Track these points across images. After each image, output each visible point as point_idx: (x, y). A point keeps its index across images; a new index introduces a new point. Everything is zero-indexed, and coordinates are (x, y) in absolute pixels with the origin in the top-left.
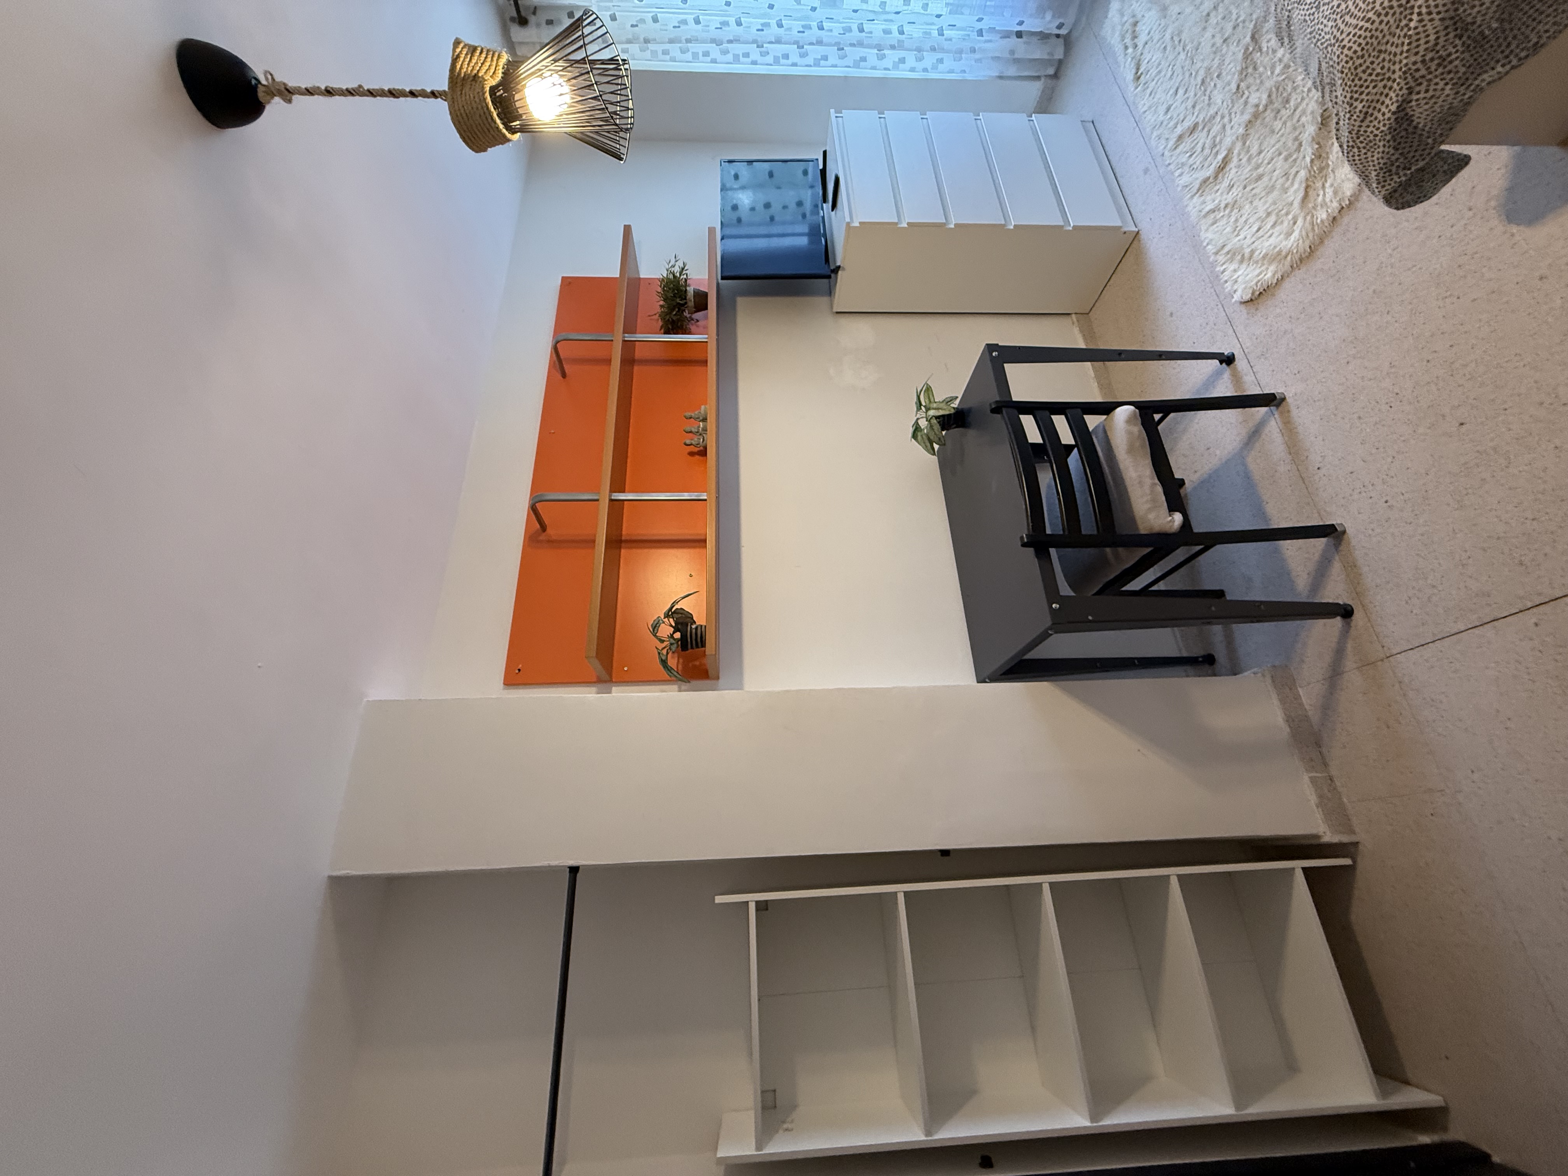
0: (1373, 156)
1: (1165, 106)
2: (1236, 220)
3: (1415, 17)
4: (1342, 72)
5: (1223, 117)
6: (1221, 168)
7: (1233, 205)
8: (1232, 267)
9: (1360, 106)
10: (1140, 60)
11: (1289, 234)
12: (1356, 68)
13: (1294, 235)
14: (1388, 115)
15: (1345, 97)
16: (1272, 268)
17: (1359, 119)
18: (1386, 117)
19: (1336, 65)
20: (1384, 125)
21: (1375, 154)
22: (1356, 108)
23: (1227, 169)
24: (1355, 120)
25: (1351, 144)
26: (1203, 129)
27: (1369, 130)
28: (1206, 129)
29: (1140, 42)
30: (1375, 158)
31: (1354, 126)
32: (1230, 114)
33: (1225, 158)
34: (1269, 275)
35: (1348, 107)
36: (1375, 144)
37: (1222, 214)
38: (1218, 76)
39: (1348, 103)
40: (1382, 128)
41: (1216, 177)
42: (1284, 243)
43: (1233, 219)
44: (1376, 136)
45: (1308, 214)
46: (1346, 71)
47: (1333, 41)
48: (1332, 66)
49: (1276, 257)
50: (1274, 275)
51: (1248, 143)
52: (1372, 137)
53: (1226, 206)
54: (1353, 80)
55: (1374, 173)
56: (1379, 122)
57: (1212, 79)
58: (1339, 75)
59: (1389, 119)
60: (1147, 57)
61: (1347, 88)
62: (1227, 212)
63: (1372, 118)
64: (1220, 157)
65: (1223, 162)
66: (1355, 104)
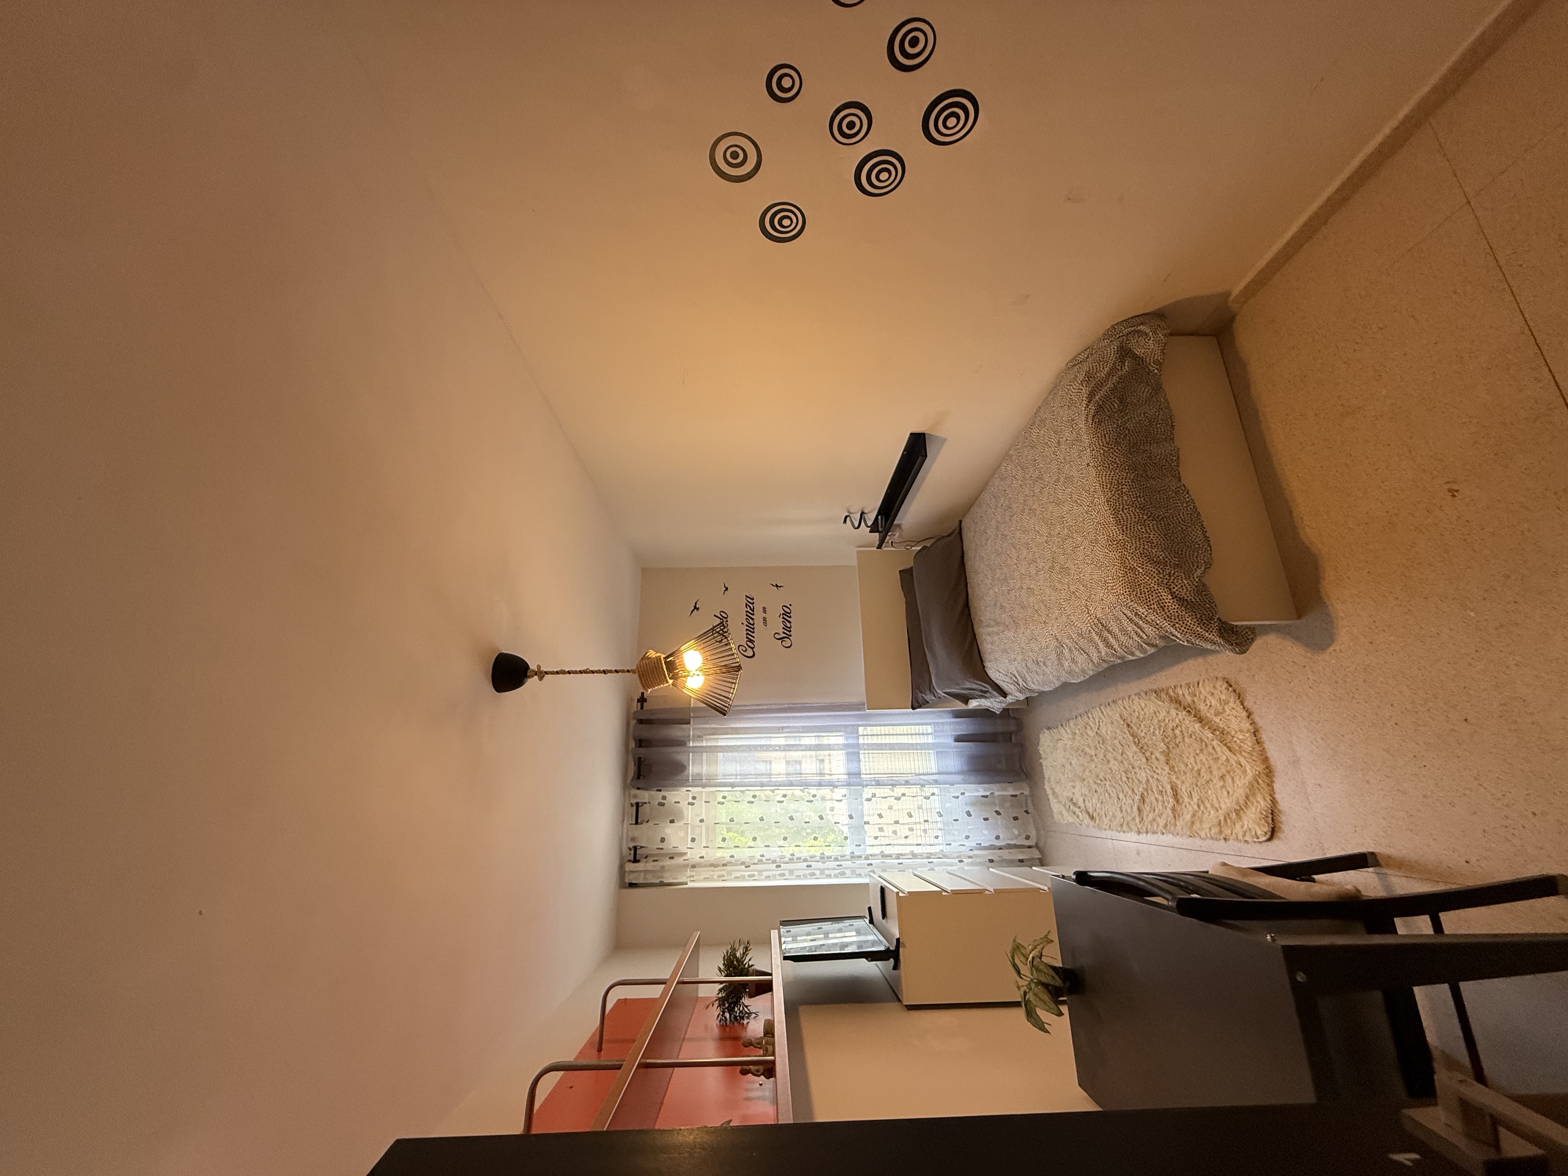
0: (1188, 621)
1: (1118, 810)
2: (1212, 806)
3: (1139, 569)
4: (1132, 601)
5: (1152, 777)
6: (1176, 795)
7: (1201, 801)
8: (1238, 826)
9: (1156, 606)
10: (1086, 809)
11: (1245, 771)
12: (1136, 596)
13: (1247, 768)
14: (1171, 601)
15: (1145, 608)
16: (1259, 798)
17: (1161, 611)
18: (1172, 602)
19: (1127, 602)
20: (1175, 605)
21: (1187, 619)
22: (1154, 608)
23: (1179, 791)
24: (1160, 613)
25: (1172, 624)
26: (1148, 794)
27: (1171, 612)
28: (1150, 792)
29: (1081, 803)
30: (1190, 622)
31: (1163, 615)
32: (1155, 772)
33: (1172, 789)
34: (1262, 803)
35: (1151, 610)
36: (1182, 615)
37: (1200, 812)
38: (1133, 768)
39: (1149, 609)
40: (1176, 607)
41: (1178, 802)
42: (1247, 778)
43: (1208, 806)
44: (1177, 612)
45: (1241, 752)
46: (1133, 599)
47: (1117, 597)
48: (1127, 604)
49: (1252, 788)
50: (1265, 799)
51: (1176, 769)
52: (1177, 614)
53: (1199, 807)
54: (1140, 600)
55: (1199, 629)
56: (1171, 606)
57: (1131, 773)
58: (1133, 603)
59: (1174, 602)
60: (1089, 805)
61: (1141, 604)
62: (1202, 808)
63: (1167, 607)
64: (1169, 790)
65: (1173, 791)
66: (1152, 607)
